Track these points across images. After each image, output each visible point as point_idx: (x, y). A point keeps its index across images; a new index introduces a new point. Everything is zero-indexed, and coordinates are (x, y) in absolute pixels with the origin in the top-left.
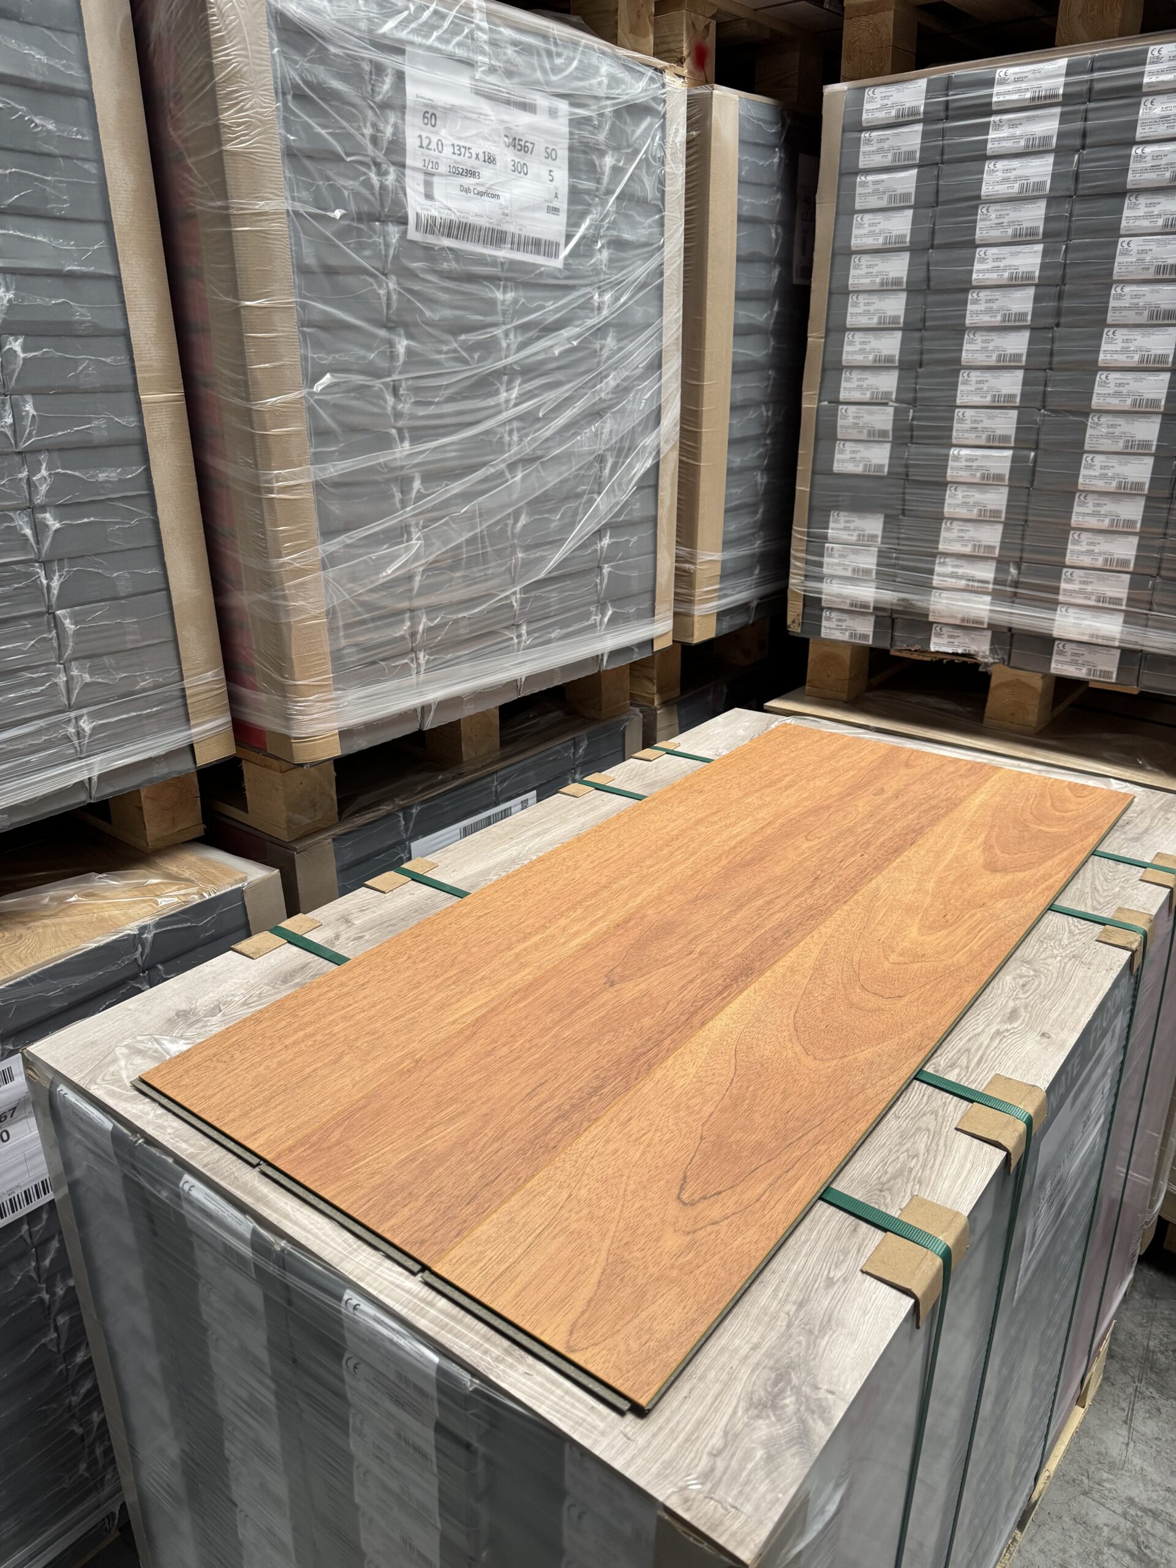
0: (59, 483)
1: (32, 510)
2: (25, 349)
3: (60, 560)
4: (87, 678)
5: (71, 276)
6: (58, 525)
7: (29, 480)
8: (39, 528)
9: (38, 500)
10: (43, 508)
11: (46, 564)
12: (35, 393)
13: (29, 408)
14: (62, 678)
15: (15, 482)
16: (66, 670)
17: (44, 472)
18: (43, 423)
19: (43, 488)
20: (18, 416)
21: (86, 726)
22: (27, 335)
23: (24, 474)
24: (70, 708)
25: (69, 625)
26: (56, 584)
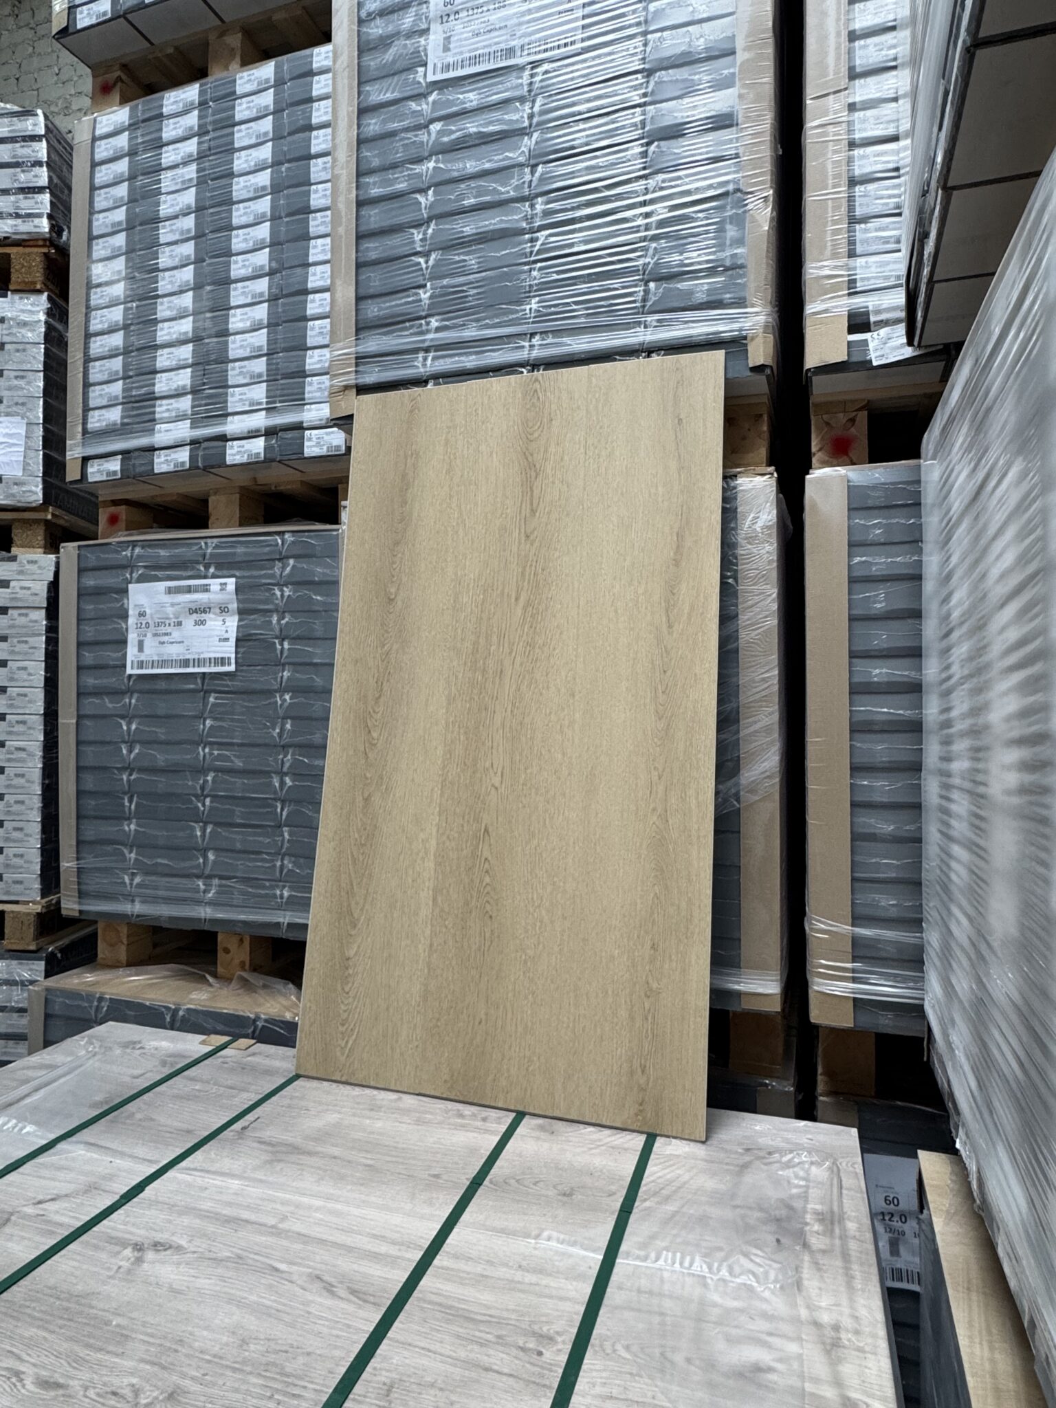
0: (295, 763)
1: (282, 774)
2: (291, 698)
3: (290, 801)
4: (290, 866)
5: (316, 665)
6: (291, 784)
7: (282, 760)
8: (282, 783)
9: (285, 769)
10: (286, 774)
11: (283, 802)
12: (292, 718)
13: (288, 726)
14: (279, 864)
15: (276, 760)
16: (282, 860)
17: (289, 757)
18: (293, 733)
19: (287, 765)
20: (282, 729)
21: (286, 894)
22: (293, 692)
23: (281, 757)
24: (280, 881)
25: (286, 836)
26: (285, 813)
